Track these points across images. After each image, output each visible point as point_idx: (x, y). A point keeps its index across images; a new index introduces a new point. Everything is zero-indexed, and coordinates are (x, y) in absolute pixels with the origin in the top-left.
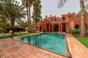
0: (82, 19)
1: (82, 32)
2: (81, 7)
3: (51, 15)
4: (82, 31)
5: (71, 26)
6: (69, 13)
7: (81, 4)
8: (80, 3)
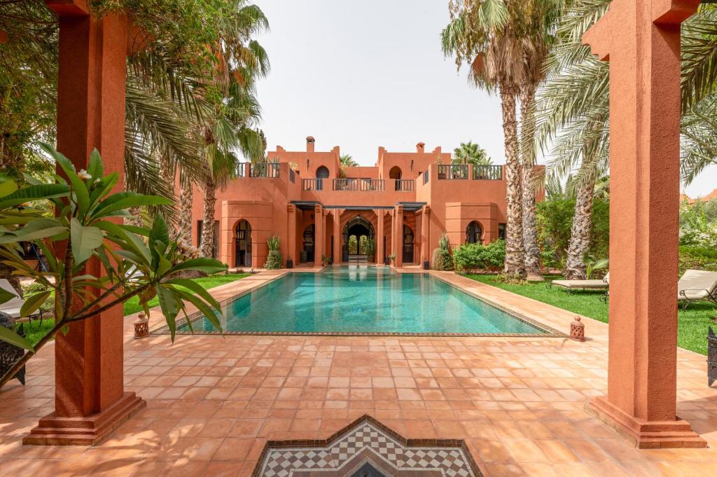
0: (510, 199)
1: (511, 259)
2: (507, 144)
3: (310, 141)
4: (510, 252)
5: (448, 229)
6: (421, 146)
7: (509, 130)
8: (502, 123)
